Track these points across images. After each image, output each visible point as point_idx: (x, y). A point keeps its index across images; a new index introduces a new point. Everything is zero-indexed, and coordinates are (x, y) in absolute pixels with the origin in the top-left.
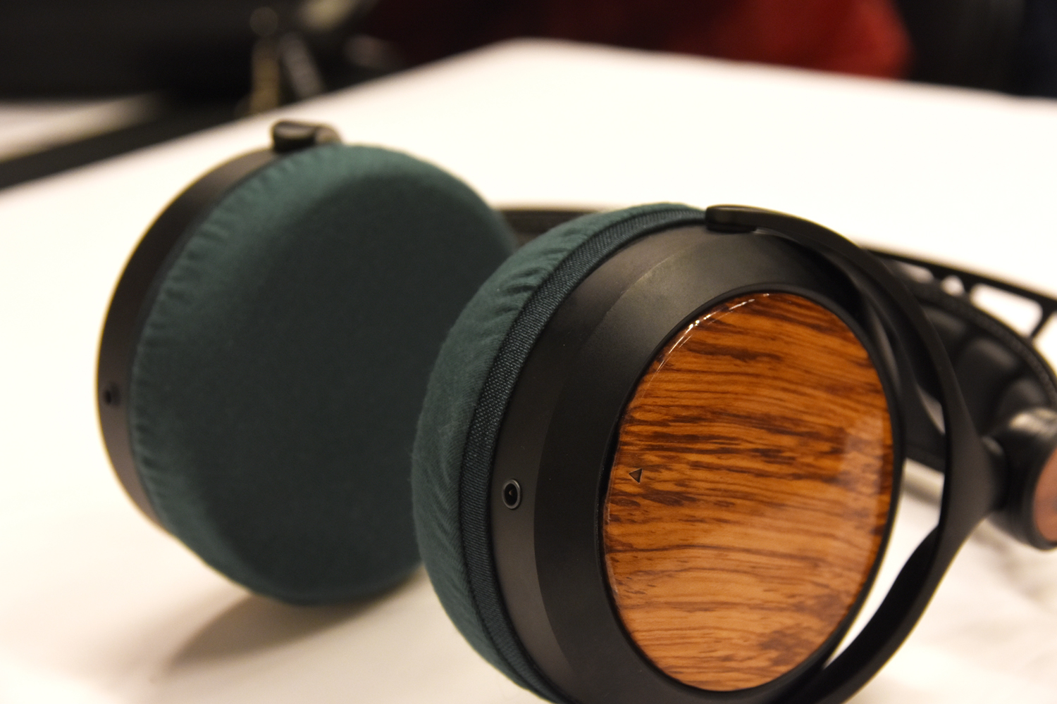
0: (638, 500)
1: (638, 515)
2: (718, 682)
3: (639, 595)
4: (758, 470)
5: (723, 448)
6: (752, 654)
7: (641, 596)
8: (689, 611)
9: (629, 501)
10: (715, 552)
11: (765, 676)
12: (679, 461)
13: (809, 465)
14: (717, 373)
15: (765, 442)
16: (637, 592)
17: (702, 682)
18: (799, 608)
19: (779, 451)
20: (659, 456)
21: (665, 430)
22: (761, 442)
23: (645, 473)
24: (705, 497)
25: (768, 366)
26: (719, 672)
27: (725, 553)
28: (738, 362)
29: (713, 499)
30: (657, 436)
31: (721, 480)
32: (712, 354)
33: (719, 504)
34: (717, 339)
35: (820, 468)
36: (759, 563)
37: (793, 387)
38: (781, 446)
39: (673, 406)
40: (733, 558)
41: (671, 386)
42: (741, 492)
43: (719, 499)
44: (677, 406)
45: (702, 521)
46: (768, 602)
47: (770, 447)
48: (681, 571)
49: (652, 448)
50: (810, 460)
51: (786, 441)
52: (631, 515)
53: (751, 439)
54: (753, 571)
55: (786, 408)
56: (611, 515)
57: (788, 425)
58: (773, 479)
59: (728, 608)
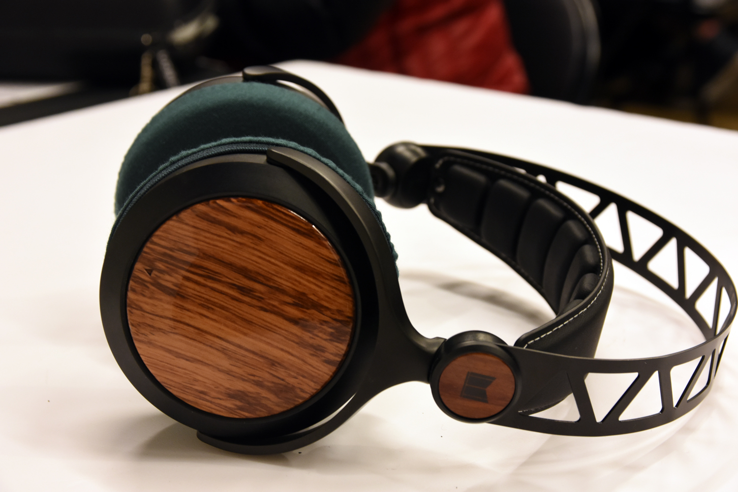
0: (148, 285)
1: (147, 293)
2: (196, 403)
3: (143, 336)
4: (235, 296)
5: (209, 276)
6: (221, 397)
7: (145, 337)
8: (176, 357)
9: (142, 283)
10: (196, 331)
11: (231, 413)
12: (177, 273)
13: (274, 306)
14: (212, 234)
15: (241, 282)
16: (142, 334)
17: (188, 400)
18: (259, 384)
19: (251, 291)
20: (164, 266)
21: (171, 253)
22: (238, 281)
23: (155, 273)
24: (192, 298)
25: (251, 241)
26: (196, 398)
27: (203, 334)
28: (229, 232)
29: (200, 302)
30: (165, 254)
31: (205, 293)
32: (212, 222)
33: (202, 306)
34: (218, 215)
35: (283, 310)
36: (229, 348)
37: (268, 258)
38: (253, 288)
39: (179, 242)
40: (208, 338)
41: (180, 231)
42: (220, 304)
43: (202, 303)
44: (182, 243)
45: (188, 310)
46: (232, 371)
47: (244, 286)
48: (171, 333)
49: (161, 260)
50: (276, 303)
51: (257, 286)
52: (143, 291)
53: (231, 278)
54: (223, 351)
55: (260, 268)
56: (131, 287)
57: (261, 279)
58: (245, 305)
59: (202, 364)
